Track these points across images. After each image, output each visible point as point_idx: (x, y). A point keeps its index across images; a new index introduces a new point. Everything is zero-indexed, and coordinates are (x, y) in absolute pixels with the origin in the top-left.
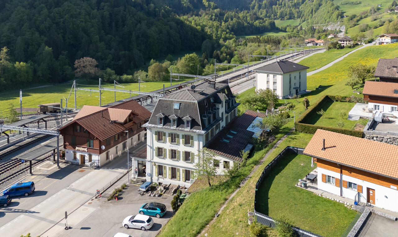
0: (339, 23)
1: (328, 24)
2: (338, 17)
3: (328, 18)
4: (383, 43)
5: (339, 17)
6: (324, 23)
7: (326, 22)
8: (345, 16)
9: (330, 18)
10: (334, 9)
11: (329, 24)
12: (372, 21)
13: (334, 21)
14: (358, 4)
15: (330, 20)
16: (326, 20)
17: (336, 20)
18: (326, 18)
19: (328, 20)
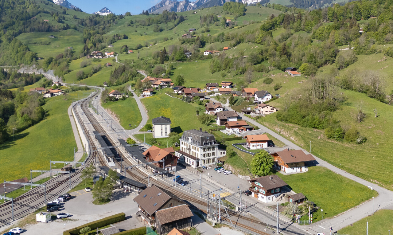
0: (34, 66)
1: (19, 67)
2: (32, 59)
3: (19, 58)
4: (145, 95)
5: (34, 59)
6: (14, 65)
7: (17, 64)
8: (39, 58)
9: (21, 59)
10: (25, 50)
11: (21, 66)
12: (82, 67)
13: (27, 64)
14: (47, 44)
15: (22, 62)
16: (16, 62)
17: (29, 62)
18: (16, 60)
19: (19, 62)
